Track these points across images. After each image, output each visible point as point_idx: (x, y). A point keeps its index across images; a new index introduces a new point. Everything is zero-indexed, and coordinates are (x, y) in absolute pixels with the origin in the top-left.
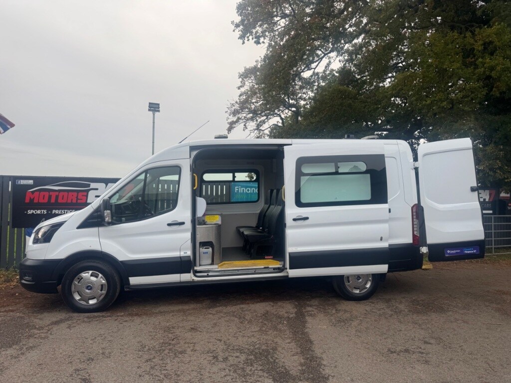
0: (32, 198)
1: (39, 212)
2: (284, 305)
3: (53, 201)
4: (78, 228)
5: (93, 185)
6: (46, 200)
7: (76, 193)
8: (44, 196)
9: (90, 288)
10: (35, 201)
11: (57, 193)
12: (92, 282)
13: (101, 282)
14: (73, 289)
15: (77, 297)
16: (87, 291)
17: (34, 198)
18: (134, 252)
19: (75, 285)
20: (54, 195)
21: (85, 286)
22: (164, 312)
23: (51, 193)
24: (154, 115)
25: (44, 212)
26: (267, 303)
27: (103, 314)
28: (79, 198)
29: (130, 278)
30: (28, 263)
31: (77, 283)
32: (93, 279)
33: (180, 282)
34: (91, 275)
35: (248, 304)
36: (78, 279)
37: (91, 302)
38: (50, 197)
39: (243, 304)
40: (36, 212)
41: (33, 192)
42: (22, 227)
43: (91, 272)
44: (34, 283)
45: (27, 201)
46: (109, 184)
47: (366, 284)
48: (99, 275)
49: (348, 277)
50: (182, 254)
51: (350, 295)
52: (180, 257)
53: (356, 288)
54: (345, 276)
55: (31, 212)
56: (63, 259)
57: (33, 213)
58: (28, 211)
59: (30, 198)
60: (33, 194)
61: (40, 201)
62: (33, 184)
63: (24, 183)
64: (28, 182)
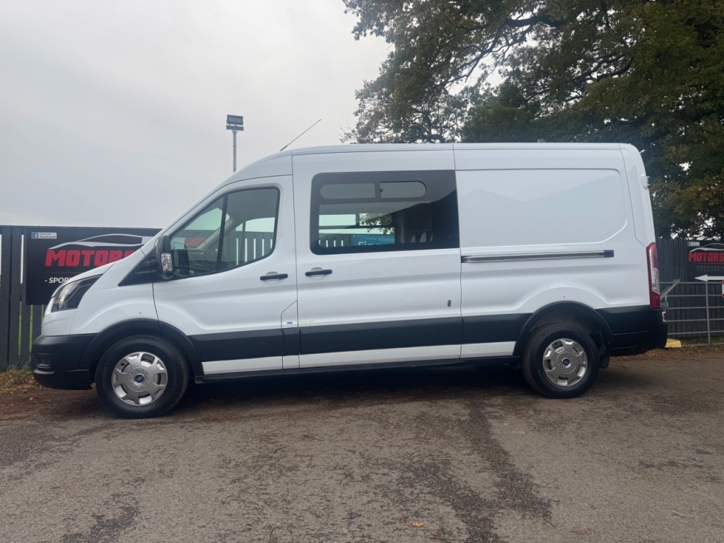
0: (55, 260)
2: (449, 404)
3: (87, 263)
4: (121, 285)
6: (76, 263)
7: (121, 252)
8: (73, 255)
9: (140, 379)
10: (61, 264)
11: (93, 252)
12: (143, 370)
13: (158, 369)
14: (114, 381)
15: (121, 394)
16: (136, 384)
17: (58, 260)
18: (209, 322)
19: (117, 375)
20: (88, 254)
21: (132, 376)
22: (258, 416)
23: (84, 252)
24: (235, 134)
26: (421, 403)
27: (163, 420)
29: (204, 363)
30: (45, 342)
31: (120, 371)
32: (146, 364)
33: (283, 369)
34: (142, 359)
35: (390, 403)
36: (122, 364)
37: (143, 401)
38: (82, 257)
39: (382, 404)
40: (61, 280)
41: (57, 251)
43: (141, 354)
44: (53, 373)
45: (48, 263)
47: (578, 371)
48: (154, 358)
49: (549, 361)
50: (285, 325)
51: (554, 390)
52: (282, 329)
53: (562, 378)
54: (544, 359)
55: (54, 281)
56: (98, 333)
57: (58, 282)
58: (50, 279)
59: (53, 259)
60: (56, 253)
61: (67, 264)
62: (56, 238)
63: (43, 237)
64: (49, 236)
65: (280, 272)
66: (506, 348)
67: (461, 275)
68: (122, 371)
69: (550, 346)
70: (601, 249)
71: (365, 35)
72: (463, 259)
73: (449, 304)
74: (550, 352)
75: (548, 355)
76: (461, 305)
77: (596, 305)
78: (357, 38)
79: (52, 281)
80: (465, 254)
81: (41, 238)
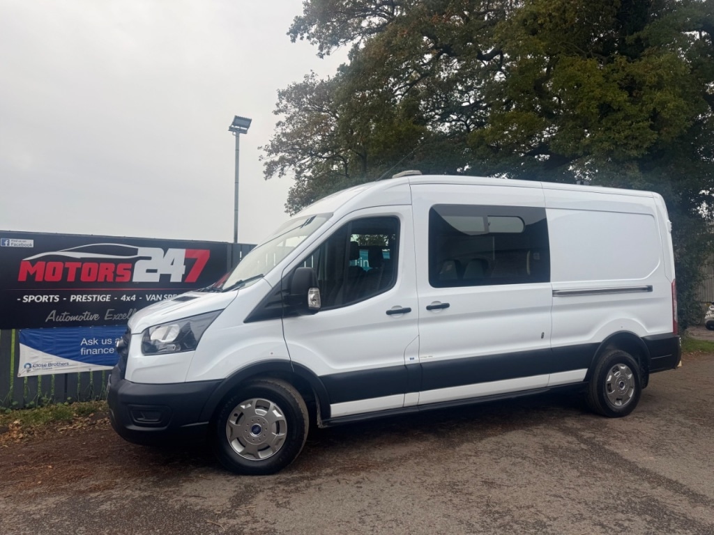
0: (31, 273)
1: (44, 299)
3: (71, 278)
4: (246, 321)
5: (142, 251)
6: (58, 277)
7: (113, 265)
8: (55, 268)
9: (257, 429)
11: (79, 265)
12: (260, 419)
14: (229, 434)
15: (237, 448)
16: (253, 435)
17: (35, 273)
18: (339, 360)
19: (232, 428)
20: (72, 268)
21: (248, 427)
23: (67, 265)
24: (237, 137)
25: (54, 298)
28: (118, 273)
32: (261, 412)
33: (403, 407)
34: (258, 406)
36: (236, 415)
37: (263, 456)
38: (66, 271)
40: (38, 299)
41: (33, 262)
42: (10, 328)
43: (255, 401)
44: (165, 428)
46: (170, 251)
47: (629, 392)
48: (270, 404)
49: (609, 385)
50: (408, 361)
51: (614, 410)
52: (405, 365)
53: (618, 400)
54: (607, 383)
55: (30, 299)
56: (225, 379)
57: (34, 300)
58: (24, 298)
59: (28, 272)
60: (33, 266)
61: (46, 279)
62: (33, 246)
63: (15, 244)
64: (24, 243)
65: (404, 306)
66: (579, 375)
67: (552, 308)
68: (237, 423)
69: (611, 371)
70: (644, 285)
71: (302, 38)
72: (555, 293)
73: (542, 337)
74: (610, 377)
75: (609, 380)
76: (552, 337)
77: (641, 334)
78: (293, 41)
79: (27, 299)
80: (555, 288)
81: (13, 246)
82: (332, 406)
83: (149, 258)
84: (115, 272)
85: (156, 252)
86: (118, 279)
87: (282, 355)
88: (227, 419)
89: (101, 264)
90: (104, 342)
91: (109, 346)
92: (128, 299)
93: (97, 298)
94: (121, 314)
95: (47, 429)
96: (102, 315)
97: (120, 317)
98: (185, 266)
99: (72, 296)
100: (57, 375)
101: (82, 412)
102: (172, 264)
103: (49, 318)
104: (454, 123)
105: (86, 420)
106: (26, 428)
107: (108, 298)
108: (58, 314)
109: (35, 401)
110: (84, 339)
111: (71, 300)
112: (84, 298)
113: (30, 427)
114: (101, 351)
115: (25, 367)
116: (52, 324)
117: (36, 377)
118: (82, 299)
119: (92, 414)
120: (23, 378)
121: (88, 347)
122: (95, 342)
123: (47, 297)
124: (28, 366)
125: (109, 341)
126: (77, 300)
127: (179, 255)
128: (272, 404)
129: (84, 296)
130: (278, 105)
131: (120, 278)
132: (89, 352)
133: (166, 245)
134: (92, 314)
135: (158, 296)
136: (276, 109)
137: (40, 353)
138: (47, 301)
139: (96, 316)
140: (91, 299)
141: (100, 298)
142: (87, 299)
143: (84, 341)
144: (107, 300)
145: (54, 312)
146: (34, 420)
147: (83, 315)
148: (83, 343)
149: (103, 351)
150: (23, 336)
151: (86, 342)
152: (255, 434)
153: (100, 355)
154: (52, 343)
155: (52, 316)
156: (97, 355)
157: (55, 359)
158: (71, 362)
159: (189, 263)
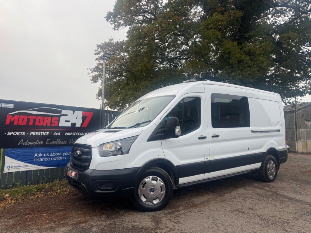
0: (12, 121)
1: (18, 133)
3: (31, 124)
4: (148, 141)
5: (64, 112)
6: (25, 123)
7: (51, 118)
8: (23, 119)
9: (153, 190)
10: (15, 123)
11: (35, 117)
12: (153, 185)
13: (163, 185)
15: (144, 200)
17: (14, 121)
18: (182, 159)
19: (141, 190)
20: (32, 119)
21: (149, 190)
23: (29, 117)
25: (22, 133)
28: (52, 122)
32: (154, 182)
33: (203, 180)
34: (152, 180)
36: (142, 184)
37: (155, 202)
38: (28, 120)
40: (15, 133)
41: (13, 115)
44: (115, 191)
45: (7, 123)
46: (76, 112)
47: (274, 172)
51: (270, 179)
52: (205, 161)
53: (271, 175)
54: (267, 168)
55: (11, 134)
56: (141, 167)
57: (13, 134)
58: (8, 133)
59: (10, 120)
60: (13, 117)
61: (19, 124)
62: (13, 107)
63: (5, 106)
64: (9, 106)
65: (204, 136)
66: (258, 165)
67: (251, 138)
68: (143, 187)
70: (277, 129)
72: (252, 132)
73: (248, 149)
76: (251, 149)
77: (277, 149)
79: (9, 134)
80: (252, 129)
81: (3, 107)
82: (179, 179)
83: (67, 115)
84: (51, 121)
85: (70, 112)
86: (52, 125)
87: (162, 156)
88: (139, 186)
89: (45, 117)
90: (45, 155)
91: (47, 157)
92: (57, 134)
93: (42, 133)
94: (53, 142)
95: (24, 198)
96: (45, 142)
97: (53, 143)
98: (82, 119)
99: (31, 132)
100: (22, 172)
101: (38, 189)
102: (77, 118)
103: (20, 143)
104: (164, 65)
105: (41, 193)
106: (13, 198)
107: (47, 134)
108: (24, 141)
109: (12, 185)
110: (36, 154)
111: (31, 135)
112: (36, 133)
113: (15, 197)
114: (43, 159)
115: (7, 168)
116: (21, 146)
117: (13, 172)
118: (35, 134)
119: (43, 190)
120: (6, 173)
121: (38, 158)
122: (41, 155)
123: (19, 133)
124: (9, 167)
125: (47, 155)
126: (33, 135)
127: (80, 114)
128: (159, 179)
129: (37, 132)
130: (96, 51)
131: (53, 124)
132: (38, 160)
133: (74, 109)
134: (40, 141)
135: (70, 133)
136: (95, 53)
137: (15, 160)
138: (19, 135)
139: (42, 143)
140: (40, 134)
141: (44, 134)
142: (38, 134)
143: (36, 155)
144: (47, 135)
145: (22, 140)
146: (16, 194)
147: (36, 142)
148: (35, 155)
149: (45, 159)
150: (7, 152)
151: (37, 155)
152: (152, 192)
153: (43, 161)
154: (21, 155)
155: (21, 142)
156: (42, 161)
157: (22, 163)
158: (29, 165)
159: (84, 118)
